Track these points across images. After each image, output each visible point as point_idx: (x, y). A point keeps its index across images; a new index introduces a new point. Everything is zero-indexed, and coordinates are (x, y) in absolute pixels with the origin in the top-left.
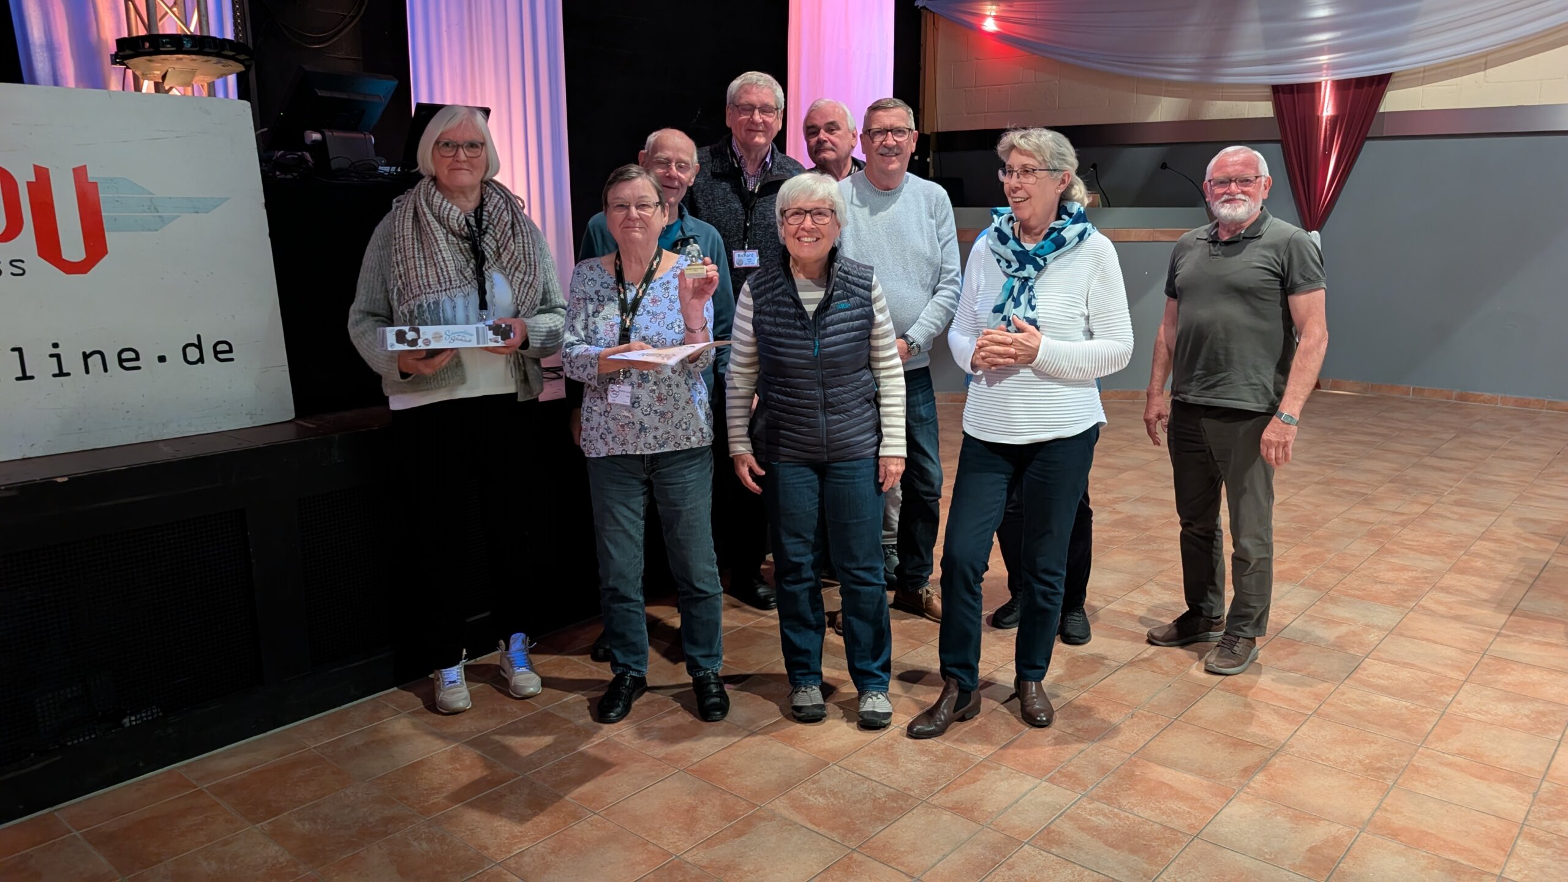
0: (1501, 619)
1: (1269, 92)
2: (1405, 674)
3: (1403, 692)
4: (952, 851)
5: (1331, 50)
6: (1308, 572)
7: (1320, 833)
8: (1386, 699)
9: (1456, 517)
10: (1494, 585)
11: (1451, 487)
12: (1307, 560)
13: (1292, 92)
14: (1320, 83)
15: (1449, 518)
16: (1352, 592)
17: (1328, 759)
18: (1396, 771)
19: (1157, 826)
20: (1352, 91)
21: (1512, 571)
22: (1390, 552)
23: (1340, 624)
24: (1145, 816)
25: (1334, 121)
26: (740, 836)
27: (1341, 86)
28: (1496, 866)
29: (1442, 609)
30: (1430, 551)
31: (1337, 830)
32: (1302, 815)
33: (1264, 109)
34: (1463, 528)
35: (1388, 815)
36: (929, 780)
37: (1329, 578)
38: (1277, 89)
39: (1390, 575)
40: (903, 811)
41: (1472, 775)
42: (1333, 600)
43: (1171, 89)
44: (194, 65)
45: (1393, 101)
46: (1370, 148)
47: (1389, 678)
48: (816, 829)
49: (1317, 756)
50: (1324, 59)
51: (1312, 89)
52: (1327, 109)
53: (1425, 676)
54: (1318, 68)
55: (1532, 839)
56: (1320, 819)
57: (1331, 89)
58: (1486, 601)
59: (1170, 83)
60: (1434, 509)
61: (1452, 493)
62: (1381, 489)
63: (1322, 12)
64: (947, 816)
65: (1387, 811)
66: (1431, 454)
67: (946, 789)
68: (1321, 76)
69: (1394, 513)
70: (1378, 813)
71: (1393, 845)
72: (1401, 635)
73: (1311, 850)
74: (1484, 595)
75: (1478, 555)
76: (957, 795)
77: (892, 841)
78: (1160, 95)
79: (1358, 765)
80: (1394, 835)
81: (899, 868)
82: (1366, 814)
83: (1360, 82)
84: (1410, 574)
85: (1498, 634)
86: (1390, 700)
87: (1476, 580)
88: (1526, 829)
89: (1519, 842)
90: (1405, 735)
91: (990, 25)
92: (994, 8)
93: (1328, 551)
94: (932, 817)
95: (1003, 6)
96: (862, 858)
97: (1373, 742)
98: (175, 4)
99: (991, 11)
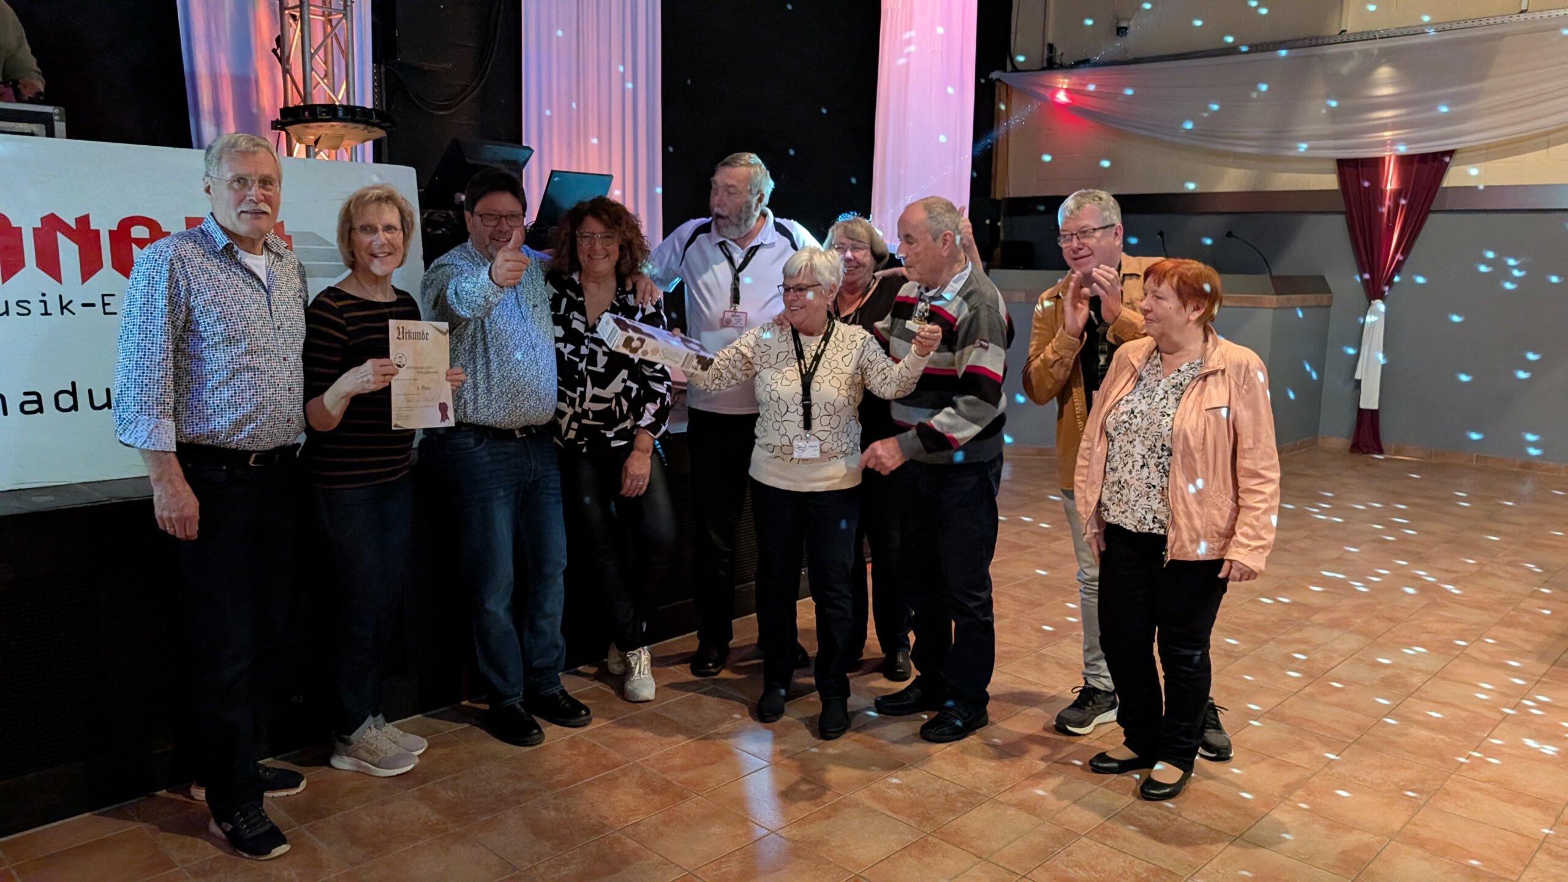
0: (1544, 668)
1: (1333, 166)
3: (1442, 728)
4: (1016, 839)
5: (1394, 126)
6: (1359, 621)
7: (1352, 839)
8: (1424, 733)
9: (1508, 576)
10: (1540, 638)
11: (1506, 549)
13: (1356, 166)
14: (1383, 159)
15: (1501, 577)
17: (1365, 780)
18: (1428, 793)
19: (1202, 828)
20: (1416, 165)
21: (1559, 626)
22: (1439, 606)
24: (1193, 819)
25: (1398, 194)
26: (827, 818)
27: (1405, 162)
28: (1513, 873)
29: (1485, 658)
30: (1480, 606)
31: (1366, 838)
32: (1337, 825)
33: (1330, 181)
34: (1514, 586)
35: (1417, 828)
36: (996, 782)
37: (1379, 626)
38: (1342, 164)
39: (1438, 626)
40: (973, 805)
41: (1500, 800)
43: (1238, 160)
44: (343, 131)
45: (1456, 176)
46: (1433, 222)
48: (895, 816)
49: (1355, 777)
50: (1388, 134)
51: (1374, 166)
52: (1391, 184)
53: (1464, 714)
54: (1383, 144)
55: (1550, 853)
56: (1354, 829)
57: (1394, 166)
58: (1530, 652)
59: (1236, 154)
60: (1488, 569)
61: (1506, 555)
62: (1435, 550)
63: (1386, 91)
64: (1012, 811)
65: (1415, 824)
66: (1489, 518)
67: (1011, 789)
68: (1385, 151)
69: (1447, 571)
70: (1408, 826)
71: (1419, 852)
72: (1443, 678)
73: (1343, 852)
74: (1528, 647)
75: (1525, 611)
76: (1021, 795)
77: (962, 828)
78: (1226, 166)
79: (1392, 786)
80: (1421, 844)
81: (969, 850)
82: (1397, 826)
83: (1423, 158)
84: (1458, 626)
85: (1538, 681)
86: (1428, 734)
87: (1521, 633)
88: (1545, 845)
89: (1538, 855)
90: (1438, 763)
91: (1062, 97)
92: (1066, 81)
93: (1380, 604)
94: (999, 811)
95: (1075, 80)
96: (936, 840)
97: (1408, 768)
98: (326, 76)
99: (1063, 83)
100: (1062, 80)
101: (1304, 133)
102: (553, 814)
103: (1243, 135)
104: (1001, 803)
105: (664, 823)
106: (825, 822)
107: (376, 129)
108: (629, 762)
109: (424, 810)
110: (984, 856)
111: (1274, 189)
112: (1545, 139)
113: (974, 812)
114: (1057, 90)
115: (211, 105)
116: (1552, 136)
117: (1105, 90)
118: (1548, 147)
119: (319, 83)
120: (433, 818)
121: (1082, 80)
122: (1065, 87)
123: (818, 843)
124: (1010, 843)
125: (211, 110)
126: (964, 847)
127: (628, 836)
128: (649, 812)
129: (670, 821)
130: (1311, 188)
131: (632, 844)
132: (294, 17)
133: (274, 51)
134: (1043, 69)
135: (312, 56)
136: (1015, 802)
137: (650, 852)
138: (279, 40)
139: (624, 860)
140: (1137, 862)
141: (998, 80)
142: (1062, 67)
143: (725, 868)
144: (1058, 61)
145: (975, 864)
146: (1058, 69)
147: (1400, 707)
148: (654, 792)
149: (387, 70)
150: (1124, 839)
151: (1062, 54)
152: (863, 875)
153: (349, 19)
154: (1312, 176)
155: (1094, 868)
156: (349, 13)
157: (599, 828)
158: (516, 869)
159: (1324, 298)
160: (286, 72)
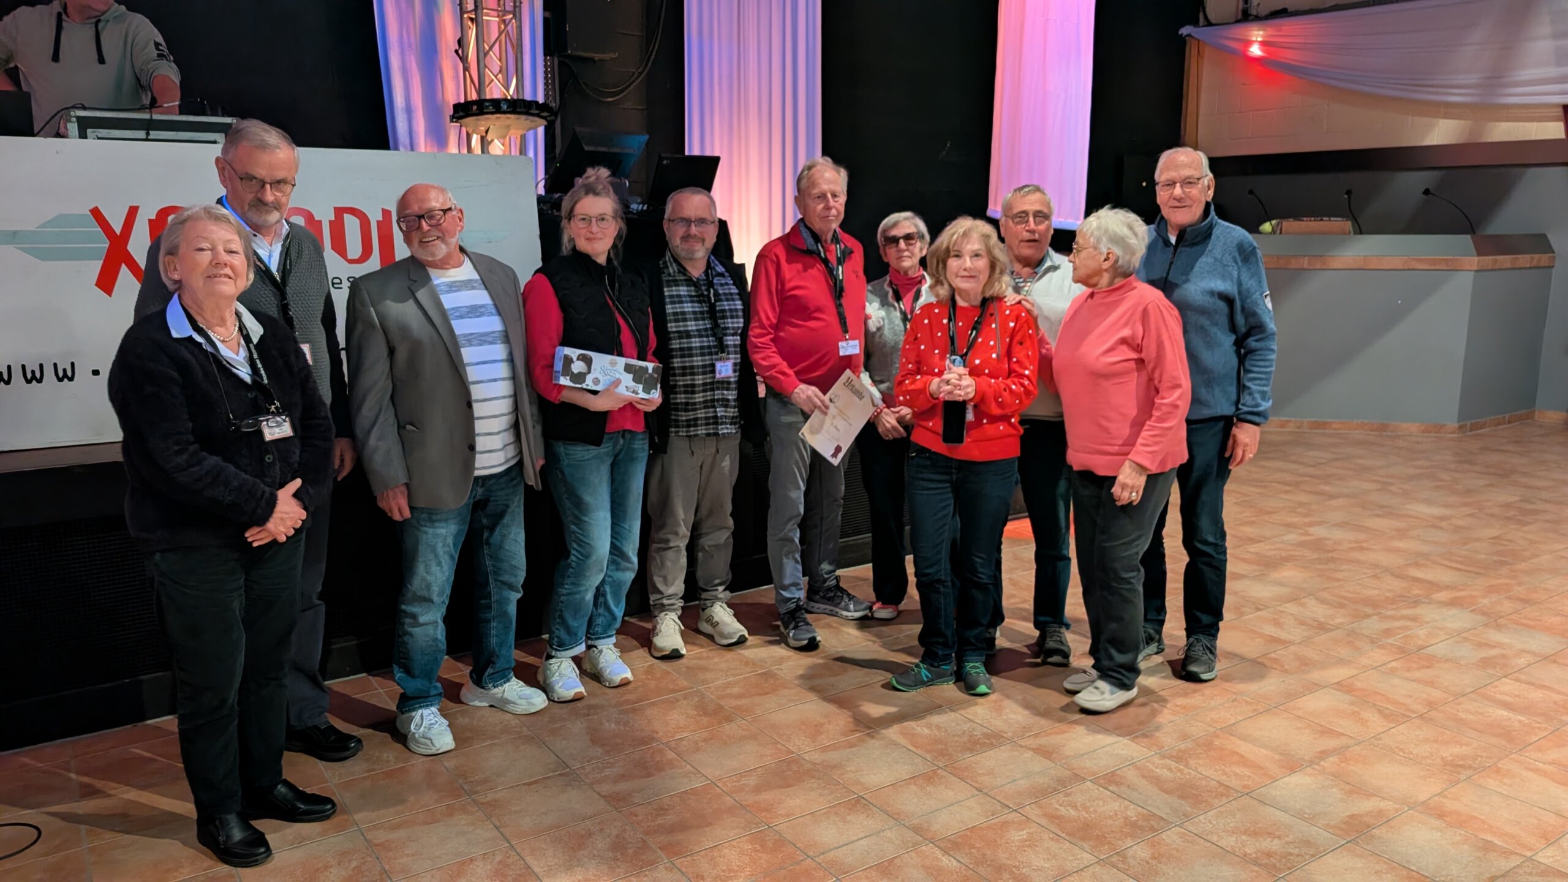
1: (1560, 112)
2: (1536, 695)
3: (1527, 709)
4: (1022, 778)
6: (1485, 601)
7: (1366, 805)
8: (1503, 713)
12: (1491, 590)
16: (1525, 622)
17: (1411, 753)
18: (1475, 770)
19: (1214, 783)
23: (1494, 647)
24: (1207, 774)
26: (852, 747)
28: (1530, 849)
31: (1382, 805)
32: (1356, 790)
33: (1555, 130)
35: (1445, 801)
36: (1024, 727)
37: (1507, 606)
38: (1566, 110)
40: (992, 746)
41: (1554, 780)
42: (1498, 627)
43: (1449, 110)
44: (508, 122)
47: (1518, 696)
48: (914, 749)
49: (1401, 750)
56: (1374, 795)
59: (1448, 105)
64: (1028, 754)
65: (1446, 797)
67: (1036, 736)
70: (1436, 798)
71: (1436, 822)
72: (1555, 662)
73: (1352, 816)
76: (1042, 741)
77: (974, 765)
78: (1438, 117)
80: (1442, 815)
81: (973, 784)
82: (1422, 798)
86: (1505, 713)
90: (1503, 742)
91: (1256, 50)
92: (1261, 33)
93: (1520, 584)
94: (1016, 753)
95: (1270, 31)
96: (944, 773)
97: (1466, 745)
98: (500, 71)
99: (1257, 36)
100: (1256, 33)
101: (1523, 78)
102: (613, 726)
103: (1455, 82)
104: (1021, 746)
105: (705, 740)
106: (849, 750)
110: (985, 791)
111: (1490, 140)
113: (991, 752)
114: (1249, 43)
115: (404, 102)
117: (1303, 41)
119: (493, 80)
121: (1280, 31)
122: (1259, 39)
123: (835, 766)
124: (1014, 781)
125: (404, 108)
126: (969, 781)
127: (669, 747)
128: (695, 731)
129: (711, 739)
130: (1533, 138)
131: (671, 755)
132: (472, 19)
133: (456, 52)
134: (1238, 21)
135: (486, 54)
136: (1034, 747)
137: (684, 763)
138: (460, 42)
139: (660, 768)
140: (1132, 806)
141: (1189, 35)
142: (1258, 18)
143: (744, 781)
144: (1254, 12)
145: (973, 797)
146: (1253, 20)
147: (1489, 687)
148: (706, 714)
149: (560, 63)
150: (1129, 787)
151: (1259, 4)
152: (865, 796)
153: (518, 18)
154: (1535, 124)
155: (1086, 809)
156: (518, 14)
157: (647, 740)
160: (466, 69)
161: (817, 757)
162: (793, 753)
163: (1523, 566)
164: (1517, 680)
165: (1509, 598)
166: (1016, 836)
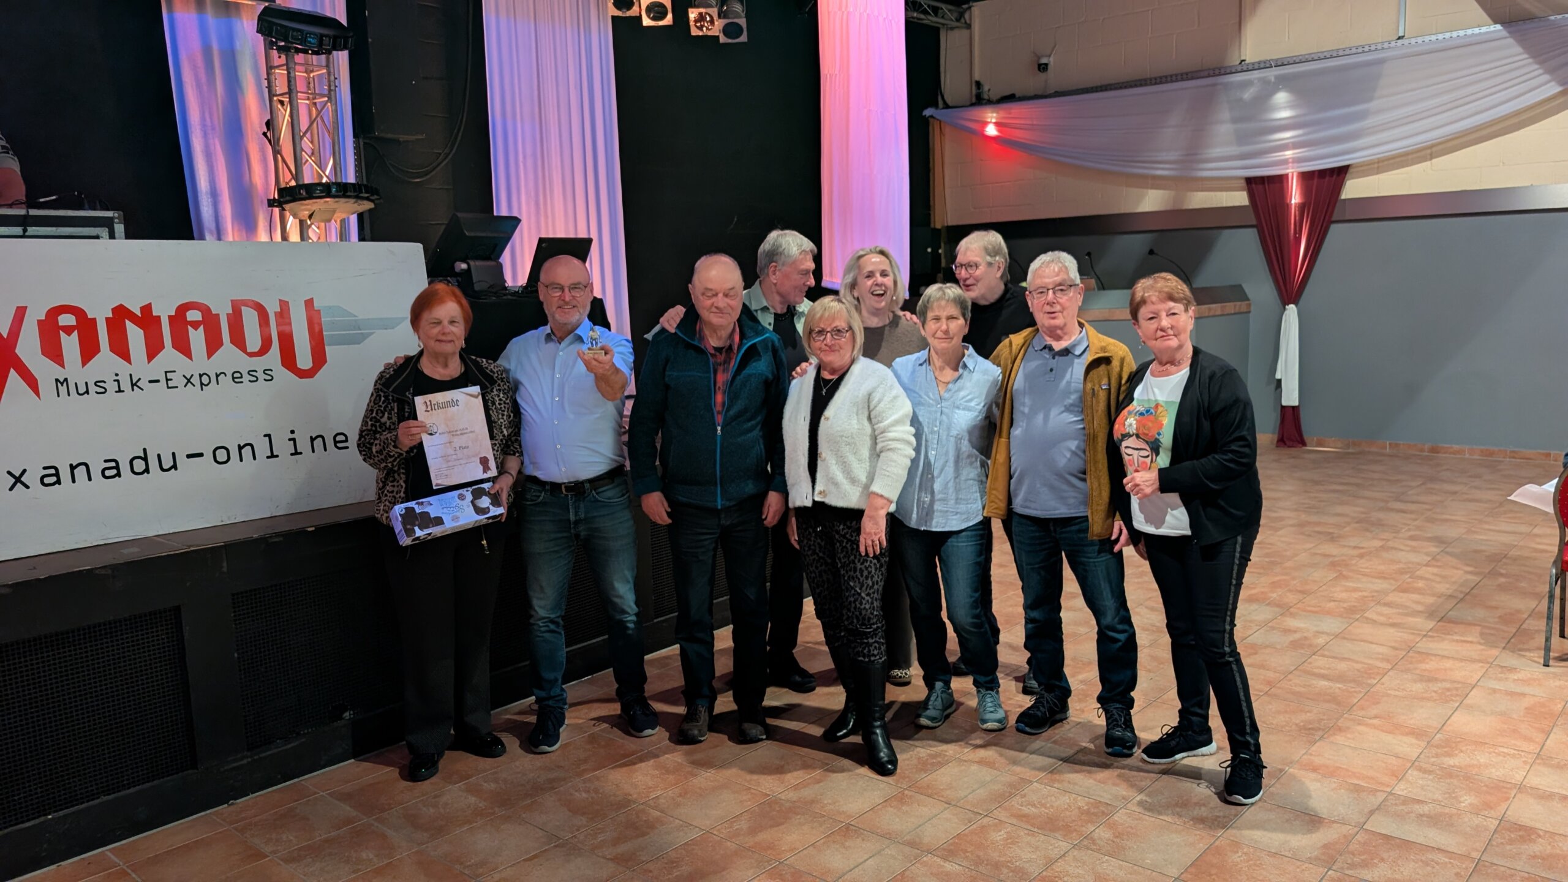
0: (1431, 624)
1: (1243, 183)
2: (1343, 666)
3: (1340, 678)
4: (979, 788)
5: (1295, 146)
6: (1274, 595)
8: (1324, 683)
9: (1408, 549)
10: (1430, 600)
11: (1409, 525)
12: (1275, 585)
13: (1263, 183)
14: (1287, 175)
15: (1402, 550)
16: (1309, 609)
18: (1323, 730)
20: (1316, 181)
21: (1448, 589)
22: (1346, 578)
23: (1295, 632)
25: (1302, 207)
27: (1307, 177)
28: (1388, 786)
29: (1382, 619)
30: (1382, 576)
33: (1240, 198)
34: (1414, 558)
35: (1312, 758)
37: (1291, 598)
38: (1250, 182)
39: (1344, 595)
41: (1383, 731)
42: (1292, 615)
43: (1156, 182)
44: (335, 206)
45: (1353, 189)
46: (1336, 231)
47: (1329, 668)
50: (1289, 154)
51: (1279, 182)
52: (1295, 198)
53: (1359, 666)
54: (1285, 162)
55: (1420, 769)
57: (1297, 181)
58: (1421, 612)
59: (1155, 177)
60: (1390, 544)
61: (1409, 530)
62: (1347, 529)
63: (1284, 114)
65: (1311, 755)
66: (1397, 499)
68: (1287, 169)
69: (1355, 547)
70: (1305, 757)
72: (1345, 638)
74: (1420, 608)
75: (1421, 578)
78: (1147, 188)
79: (1294, 727)
80: (1315, 770)
81: (940, 799)
83: (1322, 173)
84: (1360, 594)
85: (1425, 636)
86: (1326, 683)
87: (1415, 597)
88: (1416, 763)
89: (1409, 772)
90: (1334, 706)
91: (991, 131)
92: (995, 115)
93: (1294, 578)
94: (963, 767)
95: (1002, 114)
96: (910, 793)
97: (1308, 712)
98: (313, 154)
99: (992, 118)
100: (990, 115)
101: (1214, 155)
102: (584, 795)
103: (1159, 159)
104: (965, 761)
105: (680, 795)
106: (817, 786)
107: (365, 202)
108: (643, 750)
109: (472, 800)
110: (953, 803)
111: (1191, 207)
112: (1429, 151)
113: (943, 769)
114: (986, 124)
115: (208, 184)
116: (1434, 149)
117: (1030, 122)
118: (1431, 159)
119: (307, 161)
120: (481, 805)
121: (1010, 113)
122: (994, 120)
123: (812, 802)
124: (973, 791)
125: (209, 191)
126: (936, 797)
127: (650, 806)
128: (666, 788)
129: (686, 793)
130: (1224, 205)
131: (657, 814)
132: (282, 103)
133: (265, 134)
134: (972, 105)
135: (301, 138)
136: (977, 760)
137: (671, 819)
138: (268, 124)
139: (651, 826)
140: (1080, 798)
141: (932, 116)
142: (990, 102)
143: (736, 826)
144: (986, 97)
145: (945, 809)
146: (986, 104)
147: (1305, 664)
148: (668, 772)
149: (365, 144)
150: (1069, 782)
151: (989, 90)
152: (852, 823)
153: (333, 102)
154: (1224, 194)
155: (1044, 806)
156: (333, 98)
157: (624, 803)
158: (559, 839)
159: (1241, 306)
160: (276, 152)
161: (792, 795)
162: (769, 795)
163: (1289, 564)
164: (1323, 656)
165: (1290, 591)
166: (999, 836)
